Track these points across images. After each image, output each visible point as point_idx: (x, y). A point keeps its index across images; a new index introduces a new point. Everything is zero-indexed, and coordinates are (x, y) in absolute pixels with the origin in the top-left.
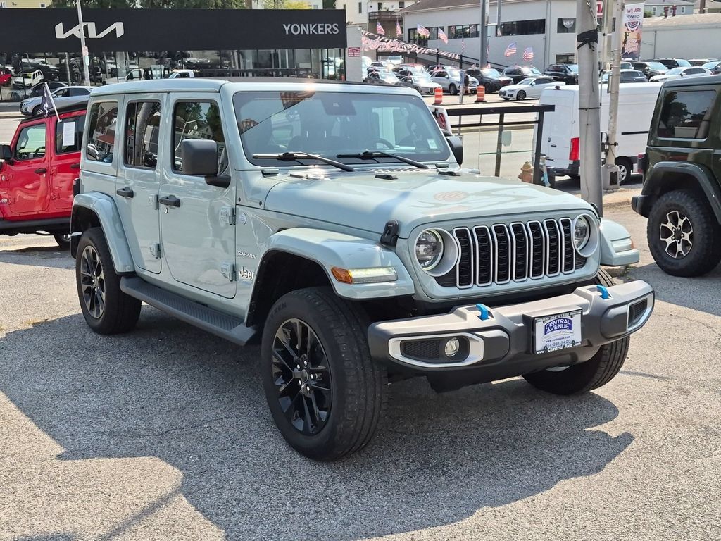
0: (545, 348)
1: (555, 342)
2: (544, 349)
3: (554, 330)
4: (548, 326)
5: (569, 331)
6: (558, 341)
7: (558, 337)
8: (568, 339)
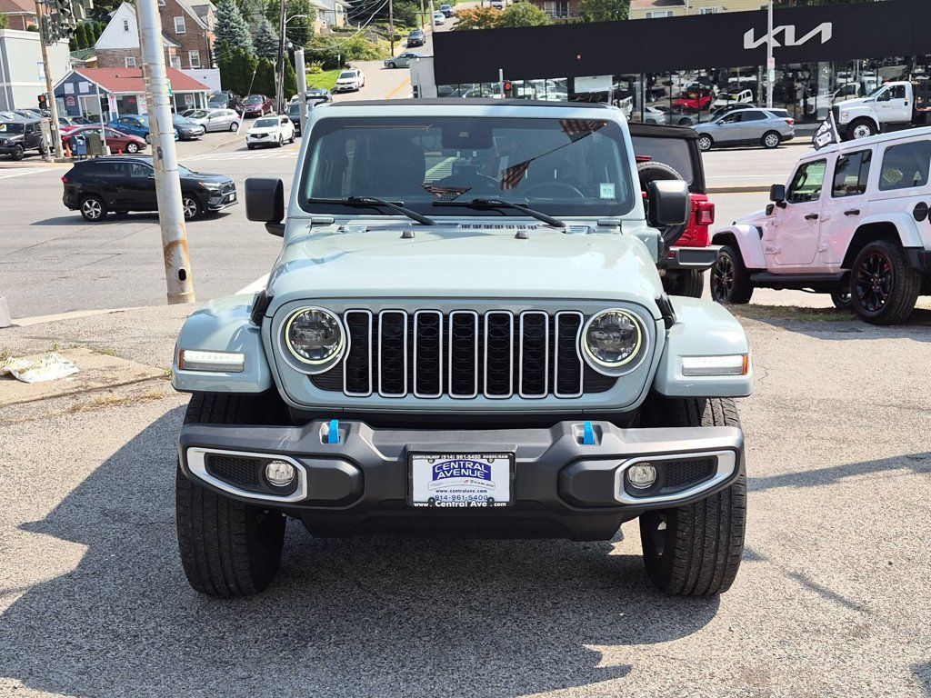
0: (432, 501)
1: (456, 494)
2: (429, 502)
3: (452, 476)
4: (440, 468)
5: (486, 482)
6: (461, 494)
7: (463, 488)
8: (483, 494)
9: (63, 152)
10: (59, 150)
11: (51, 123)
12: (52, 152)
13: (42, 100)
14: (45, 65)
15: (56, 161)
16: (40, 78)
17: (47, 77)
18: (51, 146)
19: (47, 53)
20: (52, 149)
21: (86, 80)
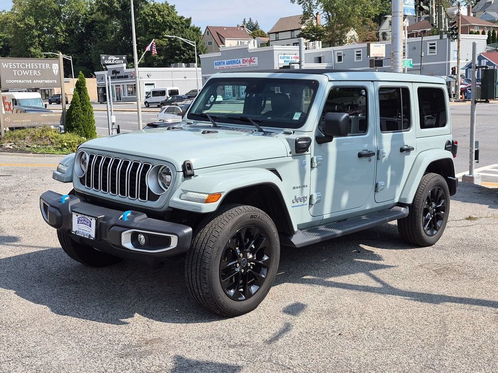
0: (76, 232)
1: (83, 231)
3: (82, 223)
4: (79, 219)
5: (90, 228)
9: (460, 96)
10: (458, 96)
11: (456, 82)
12: (454, 96)
13: (454, 69)
14: (458, 51)
15: (455, 101)
16: (454, 59)
17: (458, 58)
18: (454, 93)
19: (460, 46)
20: (454, 95)
21: (485, 59)
